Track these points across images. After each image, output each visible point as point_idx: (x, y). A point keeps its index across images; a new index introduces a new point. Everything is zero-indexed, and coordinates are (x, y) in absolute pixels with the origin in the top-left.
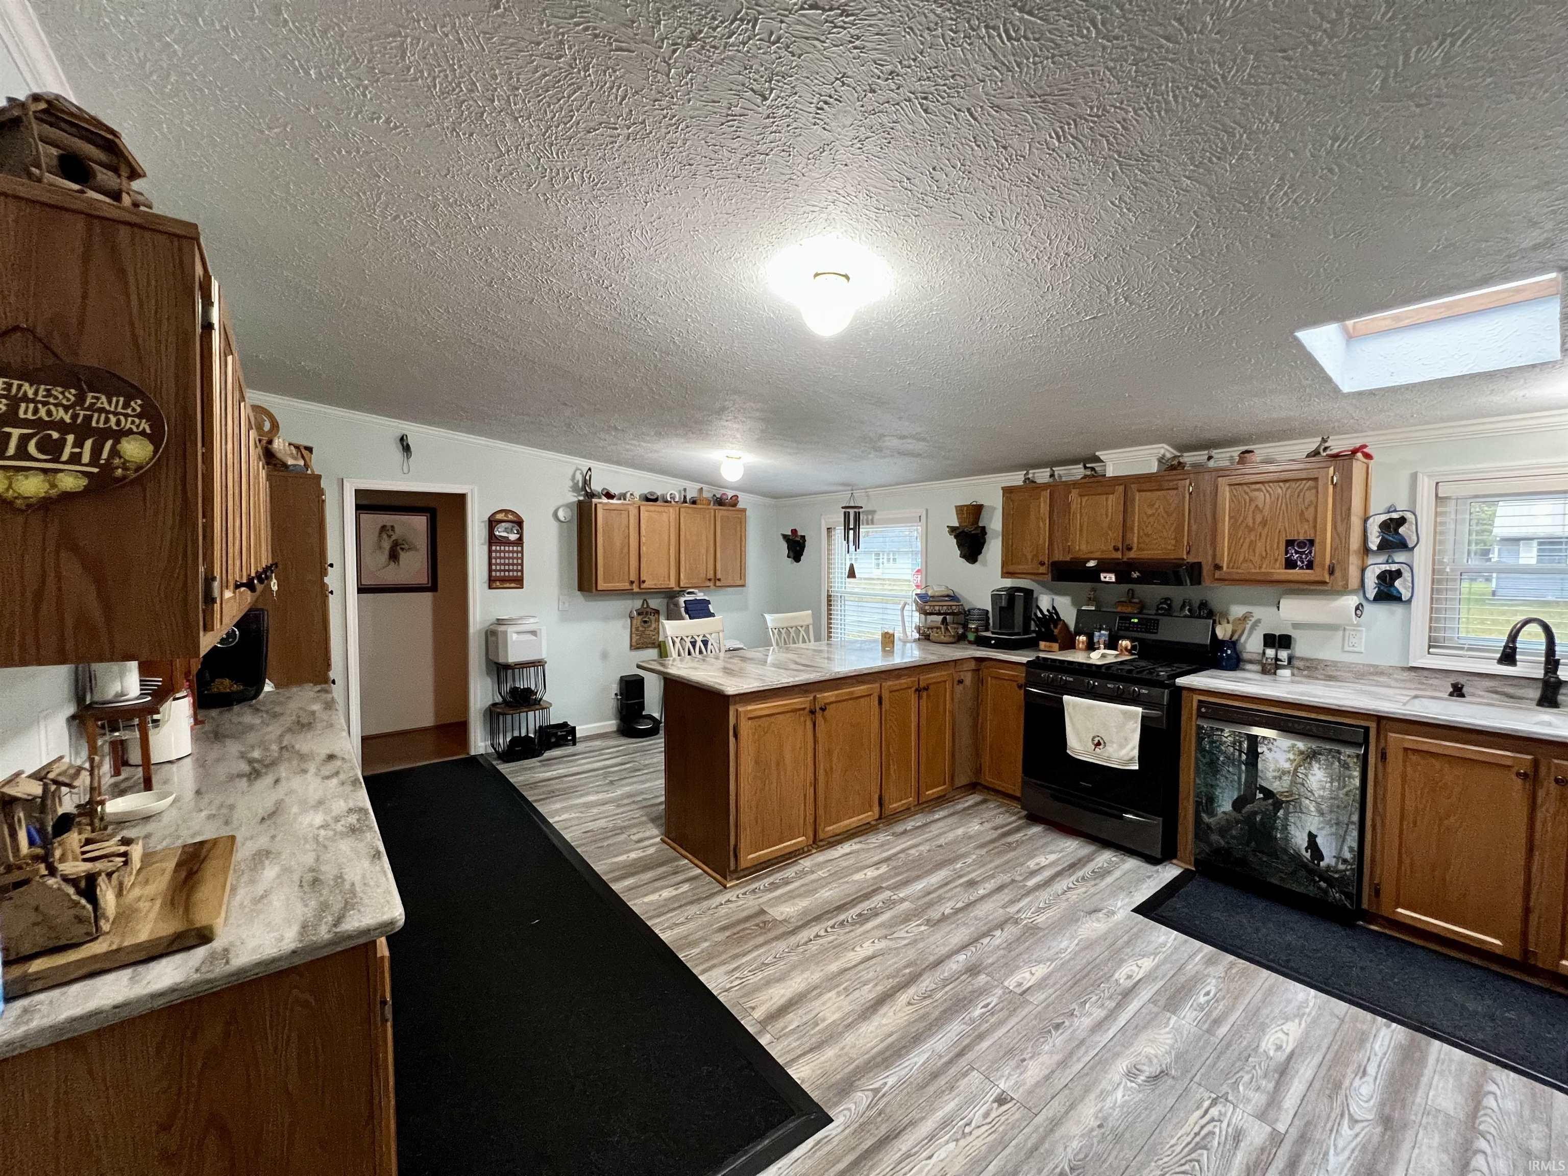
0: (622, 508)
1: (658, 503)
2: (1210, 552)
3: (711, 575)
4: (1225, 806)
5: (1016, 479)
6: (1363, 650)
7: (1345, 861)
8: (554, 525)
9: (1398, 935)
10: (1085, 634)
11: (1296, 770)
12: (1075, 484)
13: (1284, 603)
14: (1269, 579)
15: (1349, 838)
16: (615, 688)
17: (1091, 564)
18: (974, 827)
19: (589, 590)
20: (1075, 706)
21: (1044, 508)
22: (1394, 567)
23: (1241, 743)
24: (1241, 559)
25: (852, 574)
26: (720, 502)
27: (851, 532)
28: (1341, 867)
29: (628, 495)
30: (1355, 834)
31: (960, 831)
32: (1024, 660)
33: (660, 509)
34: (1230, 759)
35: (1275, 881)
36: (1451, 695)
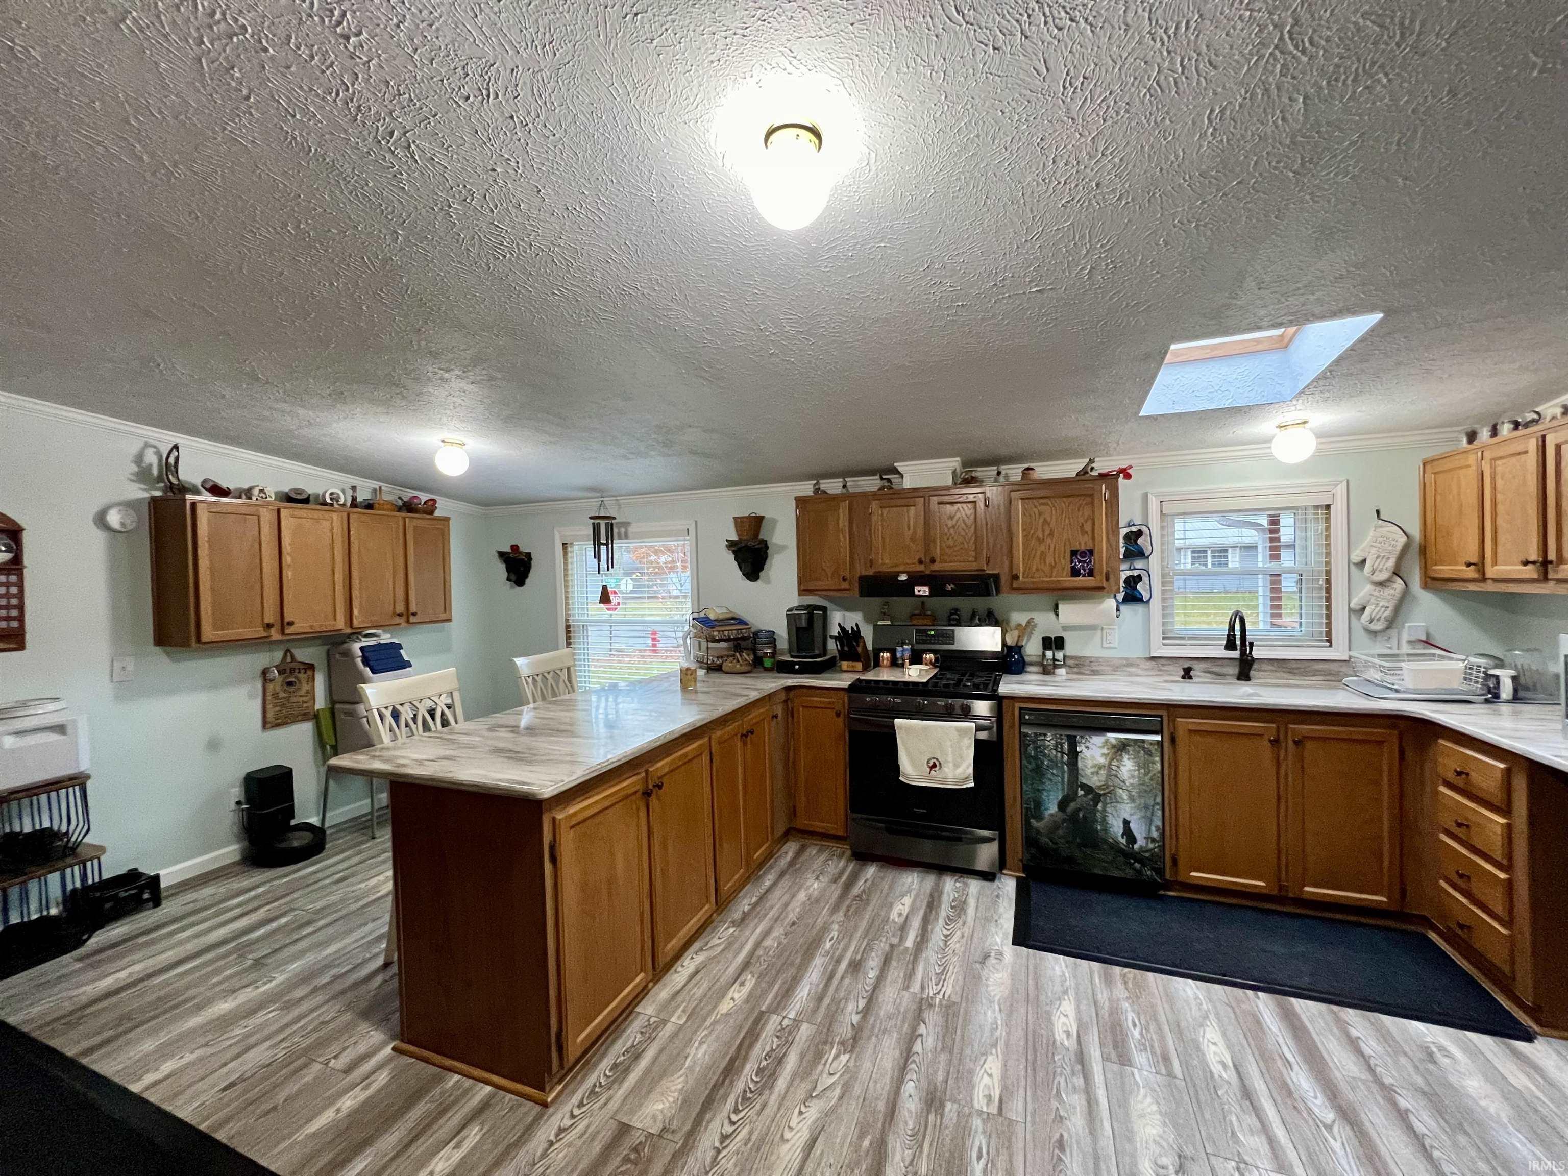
0: (244, 510)
1: (311, 506)
2: (1007, 563)
3: (400, 608)
4: (1052, 808)
5: (806, 488)
6: (1116, 645)
7: (1153, 840)
8: (98, 538)
9: (1196, 896)
10: (887, 650)
11: (1110, 764)
12: (874, 495)
13: (1062, 608)
14: (1059, 586)
15: (1155, 818)
16: (236, 792)
17: (903, 577)
18: (814, 886)
19: (184, 643)
20: (908, 729)
21: (843, 522)
22: (1136, 573)
23: (1062, 744)
24: (1034, 569)
25: (605, 598)
26: (409, 507)
27: (604, 548)
28: (1151, 846)
29: (256, 492)
30: (1159, 813)
31: (802, 896)
32: (845, 684)
33: (317, 515)
34: (1054, 763)
35: (1097, 871)
36: (1183, 677)
